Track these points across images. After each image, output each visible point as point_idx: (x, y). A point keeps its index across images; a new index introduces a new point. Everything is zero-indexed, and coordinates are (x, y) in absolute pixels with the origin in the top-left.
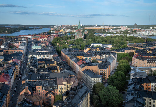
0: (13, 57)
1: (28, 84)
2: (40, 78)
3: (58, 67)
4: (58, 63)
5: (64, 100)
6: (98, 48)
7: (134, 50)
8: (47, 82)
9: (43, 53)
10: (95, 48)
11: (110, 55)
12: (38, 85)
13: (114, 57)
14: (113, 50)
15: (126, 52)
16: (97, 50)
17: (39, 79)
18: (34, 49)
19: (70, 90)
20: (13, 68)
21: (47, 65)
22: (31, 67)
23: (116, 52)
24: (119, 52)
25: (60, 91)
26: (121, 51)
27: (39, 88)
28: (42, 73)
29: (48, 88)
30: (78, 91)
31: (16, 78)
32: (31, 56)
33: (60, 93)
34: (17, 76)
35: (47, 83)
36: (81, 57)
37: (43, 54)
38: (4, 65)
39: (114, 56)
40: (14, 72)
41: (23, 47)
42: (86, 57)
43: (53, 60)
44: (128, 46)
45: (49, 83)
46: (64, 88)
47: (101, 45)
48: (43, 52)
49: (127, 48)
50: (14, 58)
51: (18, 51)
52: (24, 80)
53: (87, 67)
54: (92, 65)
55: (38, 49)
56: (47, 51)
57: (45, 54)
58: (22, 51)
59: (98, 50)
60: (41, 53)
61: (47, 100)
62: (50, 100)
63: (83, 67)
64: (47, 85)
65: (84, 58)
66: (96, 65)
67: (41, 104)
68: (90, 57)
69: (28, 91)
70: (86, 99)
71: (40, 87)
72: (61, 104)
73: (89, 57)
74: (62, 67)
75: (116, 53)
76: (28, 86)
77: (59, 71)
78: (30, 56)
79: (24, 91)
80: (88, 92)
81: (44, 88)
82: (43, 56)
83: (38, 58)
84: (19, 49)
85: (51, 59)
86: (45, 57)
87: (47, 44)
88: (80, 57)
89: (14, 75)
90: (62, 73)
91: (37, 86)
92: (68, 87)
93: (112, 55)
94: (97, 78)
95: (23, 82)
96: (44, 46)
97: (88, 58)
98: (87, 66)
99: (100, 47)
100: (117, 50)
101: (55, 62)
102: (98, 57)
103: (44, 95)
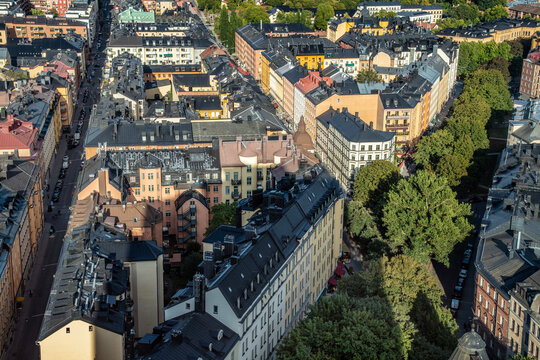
0: (44, 55)
1: (107, 160)
2: (152, 138)
3: (223, 97)
4: (225, 80)
5: (245, 223)
6: (384, 24)
7: (532, 31)
8: (179, 156)
9: (163, 42)
10: (374, 22)
11: (430, 50)
12: (145, 166)
13: (446, 59)
14: (447, 31)
15: (499, 37)
16: (382, 32)
17: (148, 143)
18: (129, 25)
19: (268, 189)
20: (49, 98)
21: (181, 90)
22: (118, 96)
23: (457, 39)
24: (470, 40)
25: (232, 190)
26: (479, 36)
27: (151, 177)
28: (160, 120)
29: (184, 176)
30: (297, 191)
31: (61, 138)
32: (115, 49)
33: (229, 197)
34: (66, 131)
35: (182, 160)
36: (317, 58)
37: (165, 45)
38: (10, 84)
39: (450, 53)
40: (52, 112)
41: (82, 13)
42: (334, 61)
43: (204, 70)
44: (510, 15)
45: (187, 158)
46: (245, 181)
47: (397, 9)
48: (166, 39)
49: (504, 23)
50: (50, 58)
51: (65, 29)
52: (94, 144)
53: (337, 102)
54: (358, 92)
55: (143, 25)
56: (181, 34)
57: (173, 45)
58: (79, 30)
59: (383, 29)
60: (157, 39)
61: (180, 224)
62: (193, 224)
63: (322, 98)
64: (179, 165)
65: (327, 63)
66: (374, 92)
67: (159, 237)
68: (350, 61)
69: (109, 187)
70: (330, 223)
71: (155, 172)
72: (232, 237)
73: (345, 60)
74: (239, 100)
75: (455, 44)
76: (107, 171)
77: (227, 113)
78: (114, 51)
79: (94, 186)
80: (338, 196)
81: (168, 177)
82: (164, 51)
83: (144, 60)
84: (70, 22)
85: (197, 67)
86: (174, 59)
87: (180, 4)
88: (310, 62)
89: (52, 127)
90: (239, 121)
91: (142, 171)
92: (260, 178)
93: (440, 52)
94: (374, 145)
95: (90, 153)
96: (169, 13)
97: (342, 62)
98: (335, 97)
99: (392, 20)
100: (460, 31)
101: (212, 77)
102: (382, 59)
103: (168, 203)
